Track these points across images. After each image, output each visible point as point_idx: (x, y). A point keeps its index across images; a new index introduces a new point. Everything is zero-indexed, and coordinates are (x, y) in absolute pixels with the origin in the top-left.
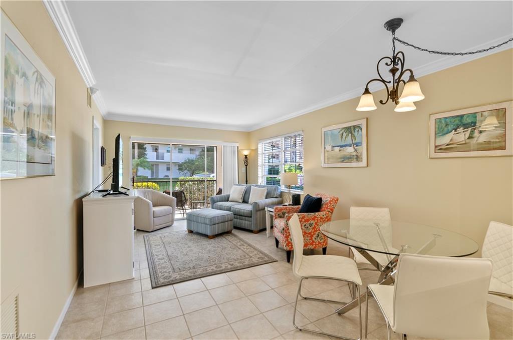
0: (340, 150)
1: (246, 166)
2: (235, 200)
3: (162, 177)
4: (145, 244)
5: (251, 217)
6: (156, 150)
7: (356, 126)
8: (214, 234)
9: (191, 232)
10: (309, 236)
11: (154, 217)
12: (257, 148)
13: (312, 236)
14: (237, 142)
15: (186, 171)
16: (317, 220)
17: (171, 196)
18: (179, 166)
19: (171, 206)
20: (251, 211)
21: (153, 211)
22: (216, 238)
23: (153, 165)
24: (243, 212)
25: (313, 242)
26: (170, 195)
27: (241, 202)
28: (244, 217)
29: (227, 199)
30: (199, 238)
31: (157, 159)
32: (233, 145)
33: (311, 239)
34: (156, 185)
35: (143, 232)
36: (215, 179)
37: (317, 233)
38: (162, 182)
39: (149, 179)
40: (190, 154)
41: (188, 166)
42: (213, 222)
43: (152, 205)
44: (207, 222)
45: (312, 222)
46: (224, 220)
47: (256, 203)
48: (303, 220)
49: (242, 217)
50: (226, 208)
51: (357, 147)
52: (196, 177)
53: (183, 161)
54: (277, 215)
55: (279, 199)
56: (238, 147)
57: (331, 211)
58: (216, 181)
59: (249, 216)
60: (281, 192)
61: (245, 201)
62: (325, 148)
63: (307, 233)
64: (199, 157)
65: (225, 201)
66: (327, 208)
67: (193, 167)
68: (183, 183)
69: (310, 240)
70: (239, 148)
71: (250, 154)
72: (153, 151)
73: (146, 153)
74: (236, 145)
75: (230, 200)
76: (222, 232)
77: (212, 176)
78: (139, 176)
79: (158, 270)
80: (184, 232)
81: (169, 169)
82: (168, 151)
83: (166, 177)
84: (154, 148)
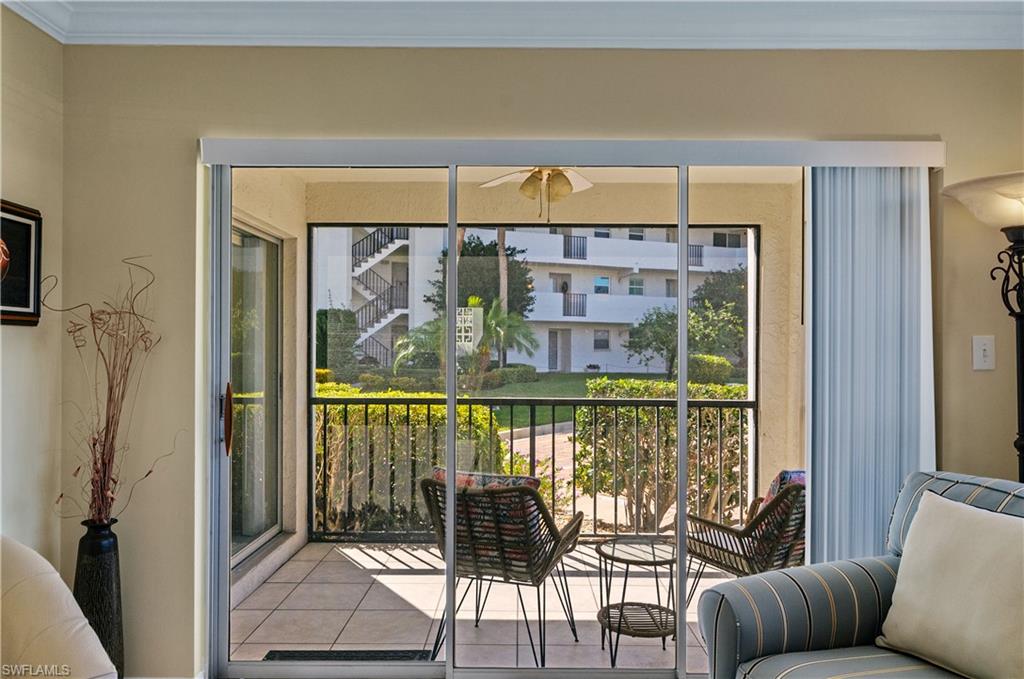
3: (582, 370)
6: (564, 288)
14: (937, 138)
15: (649, 352)
18: (631, 335)
23: (554, 333)
40: (666, 295)
41: (656, 334)
53: (643, 320)
58: (755, 405)
72: (556, 291)
73: (531, 294)
74: (925, 156)
78: (510, 366)
81: (602, 345)
82: (599, 290)
83: (590, 371)
84: (560, 282)
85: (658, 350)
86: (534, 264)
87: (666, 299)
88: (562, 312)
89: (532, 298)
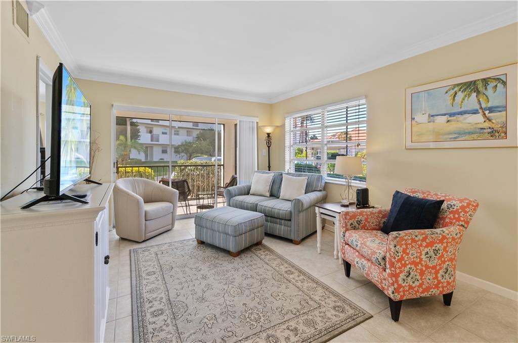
0: (448, 121)
1: (269, 147)
2: (259, 193)
3: (157, 160)
4: (131, 261)
5: (290, 220)
6: (151, 132)
7: (489, 78)
8: (240, 249)
9: (201, 243)
10: (433, 271)
11: (146, 220)
12: (284, 124)
13: (437, 272)
14: (257, 117)
15: (183, 154)
16: (447, 243)
17: (170, 188)
18: (175, 148)
19: (172, 203)
20: (291, 212)
21: (145, 212)
22: (242, 255)
23: (147, 148)
24: (278, 214)
25: (439, 282)
26: (169, 186)
27: (269, 196)
28: (278, 220)
29: (247, 192)
30: (217, 256)
31: (152, 141)
32: (252, 121)
33: (436, 278)
34: (150, 170)
35: (129, 243)
36: (222, 163)
37: (445, 266)
38: (157, 166)
39: (144, 163)
40: (187, 136)
41: (185, 148)
42: (238, 231)
43: (143, 202)
44: (230, 231)
45: (439, 246)
46: (252, 226)
47: (299, 200)
48: (424, 244)
49: (275, 219)
50: (249, 205)
51: (491, 115)
52: (194, 160)
53: (180, 144)
54: (349, 224)
55: (324, 193)
56: (257, 122)
57: (466, 226)
59: (287, 218)
60: (326, 183)
61: (274, 194)
62: (413, 119)
63: (430, 267)
64: (197, 139)
65: (245, 195)
66: (458, 220)
67: (191, 150)
68: (183, 167)
69: (434, 279)
70: (259, 125)
71: (273, 132)
72: (147, 133)
73: (139, 134)
74: (256, 120)
75: (251, 192)
76: (250, 244)
77: (213, 159)
78: (132, 159)
79: (145, 294)
80: (191, 242)
81: (164, 152)
82: (163, 133)
83: (161, 160)
84: (149, 130)
85: (186, 154)
86: (140, 123)
87: (186, 137)
88: (150, 140)
89: (139, 135)
